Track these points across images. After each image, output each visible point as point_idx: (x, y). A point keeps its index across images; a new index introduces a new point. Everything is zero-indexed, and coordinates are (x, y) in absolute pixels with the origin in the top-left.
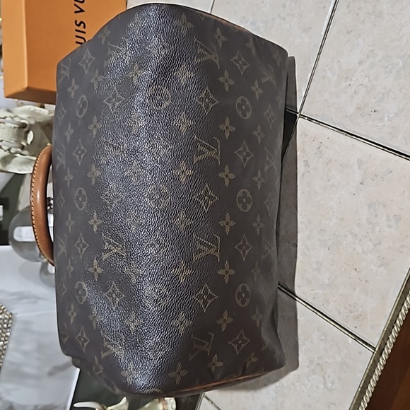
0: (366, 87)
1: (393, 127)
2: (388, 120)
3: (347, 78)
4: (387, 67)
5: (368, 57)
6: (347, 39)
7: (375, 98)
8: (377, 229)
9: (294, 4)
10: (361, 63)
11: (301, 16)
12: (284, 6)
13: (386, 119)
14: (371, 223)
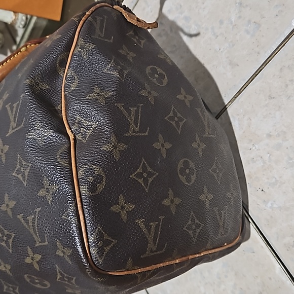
0: (264, 162)
1: (272, 217)
2: (271, 207)
3: (251, 141)
4: (291, 159)
5: (279, 135)
6: (267, 102)
7: (268, 179)
8: (223, 287)
9: (231, 27)
10: (269, 136)
11: (233, 45)
12: (221, 22)
13: (269, 205)
14: (220, 278)
